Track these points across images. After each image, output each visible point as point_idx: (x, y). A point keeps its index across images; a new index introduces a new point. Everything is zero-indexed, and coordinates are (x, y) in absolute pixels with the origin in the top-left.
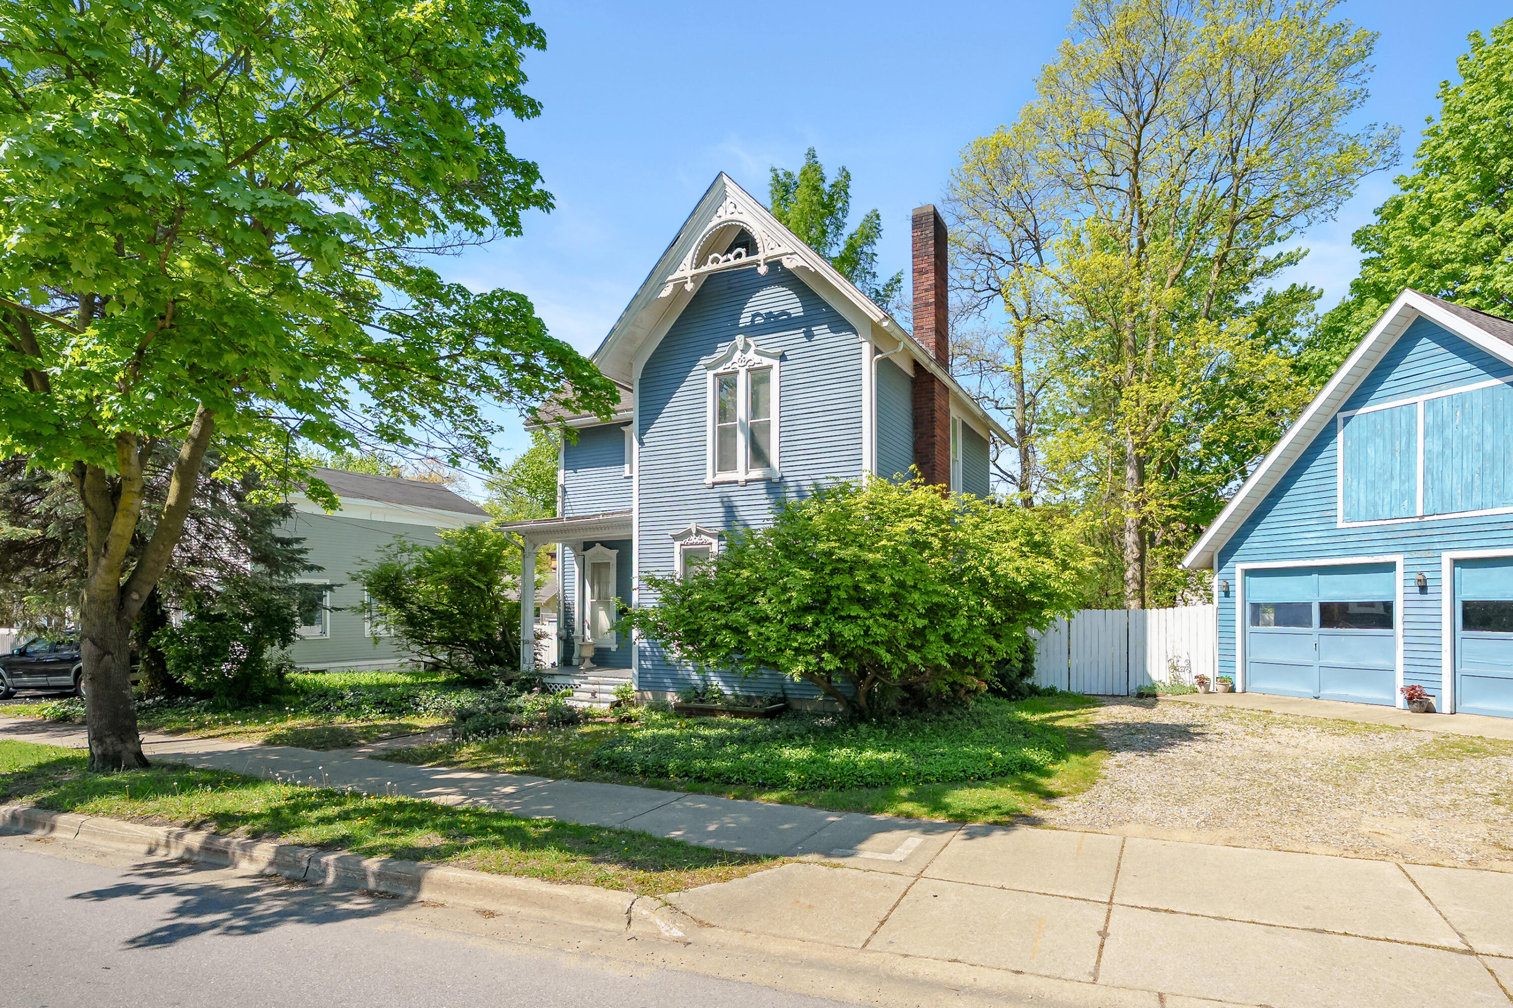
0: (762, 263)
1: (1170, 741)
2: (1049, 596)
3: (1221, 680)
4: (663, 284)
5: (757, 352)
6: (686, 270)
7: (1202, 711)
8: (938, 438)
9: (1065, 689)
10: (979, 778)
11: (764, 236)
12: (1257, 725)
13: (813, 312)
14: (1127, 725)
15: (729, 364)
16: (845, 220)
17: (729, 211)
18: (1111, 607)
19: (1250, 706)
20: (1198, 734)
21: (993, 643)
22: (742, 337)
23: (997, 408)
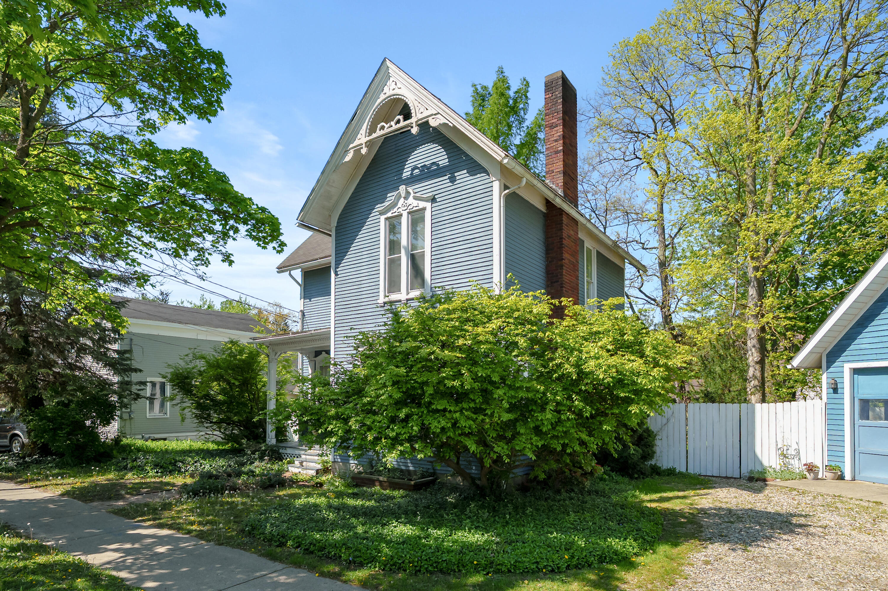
0: (414, 125)
1: (768, 532)
2: (637, 392)
3: (830, 468)
4: (347, 151)
5: (415, 198)
6: (362, 138)
7: (808, 499)
8: (566, 261)
9: (683, 470)
10: (553, 571)
11: (416, 103)
12: (865, 519)
13: (456, 161)
14: (730, 511)
15: (395, 210)
16: (526, 117)
17: (391, 88)
18: (733, 402)
19: (858, 496)
20: (801, 526)
21: (584, 436)
22: (404, 186)
23: (643, 248)
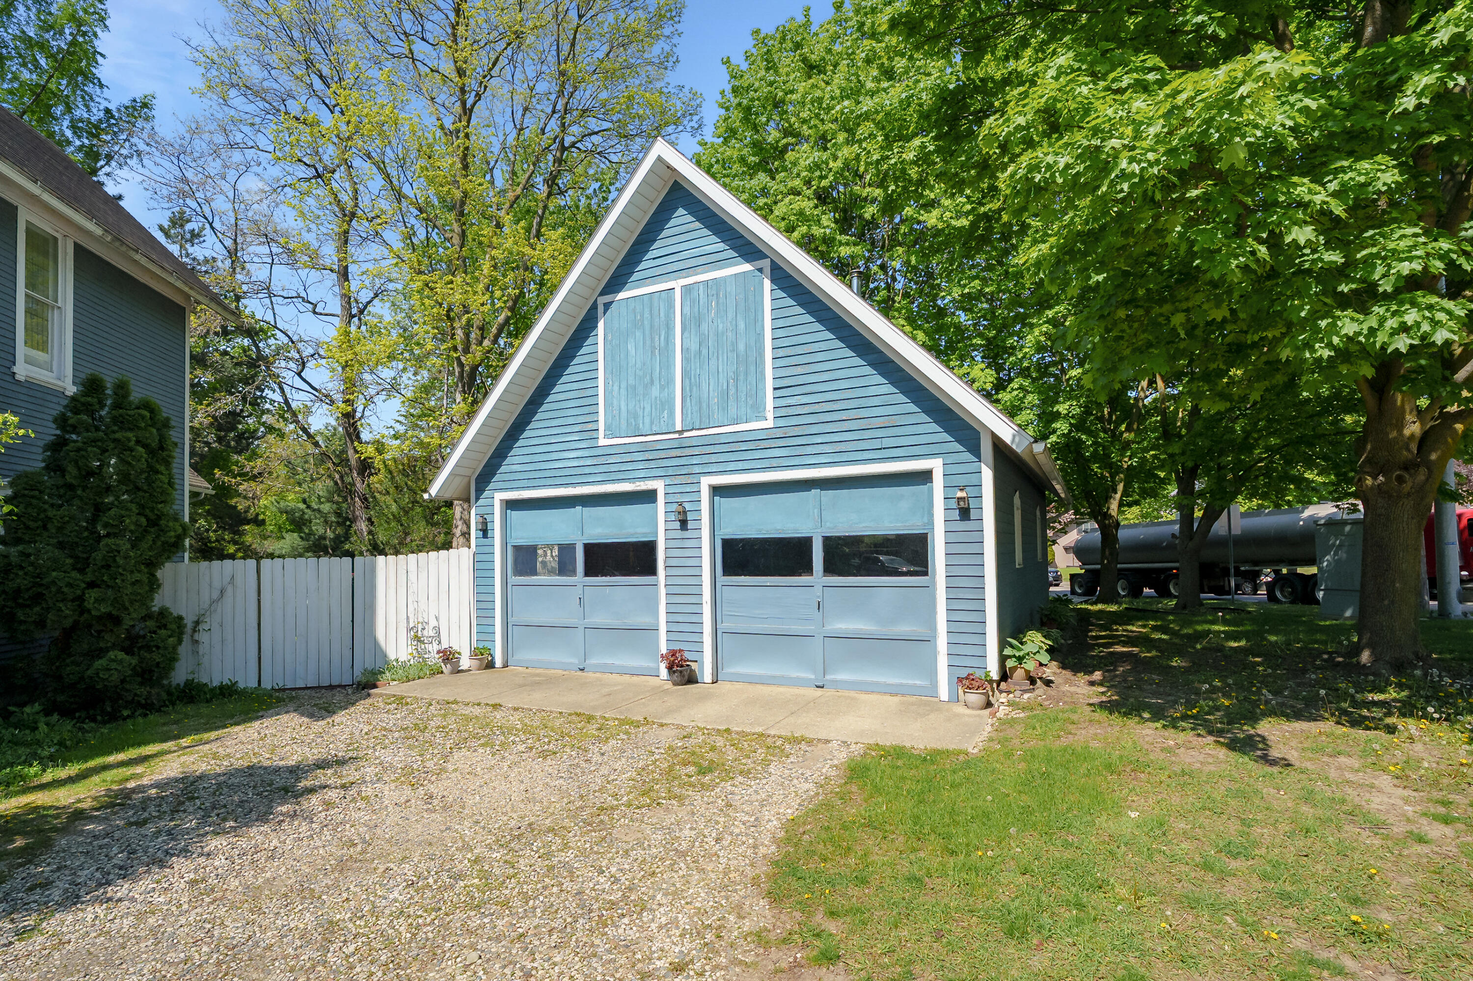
3: (477, 652)
9: (253, 683)
23: (315, 312)
